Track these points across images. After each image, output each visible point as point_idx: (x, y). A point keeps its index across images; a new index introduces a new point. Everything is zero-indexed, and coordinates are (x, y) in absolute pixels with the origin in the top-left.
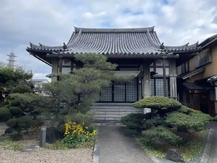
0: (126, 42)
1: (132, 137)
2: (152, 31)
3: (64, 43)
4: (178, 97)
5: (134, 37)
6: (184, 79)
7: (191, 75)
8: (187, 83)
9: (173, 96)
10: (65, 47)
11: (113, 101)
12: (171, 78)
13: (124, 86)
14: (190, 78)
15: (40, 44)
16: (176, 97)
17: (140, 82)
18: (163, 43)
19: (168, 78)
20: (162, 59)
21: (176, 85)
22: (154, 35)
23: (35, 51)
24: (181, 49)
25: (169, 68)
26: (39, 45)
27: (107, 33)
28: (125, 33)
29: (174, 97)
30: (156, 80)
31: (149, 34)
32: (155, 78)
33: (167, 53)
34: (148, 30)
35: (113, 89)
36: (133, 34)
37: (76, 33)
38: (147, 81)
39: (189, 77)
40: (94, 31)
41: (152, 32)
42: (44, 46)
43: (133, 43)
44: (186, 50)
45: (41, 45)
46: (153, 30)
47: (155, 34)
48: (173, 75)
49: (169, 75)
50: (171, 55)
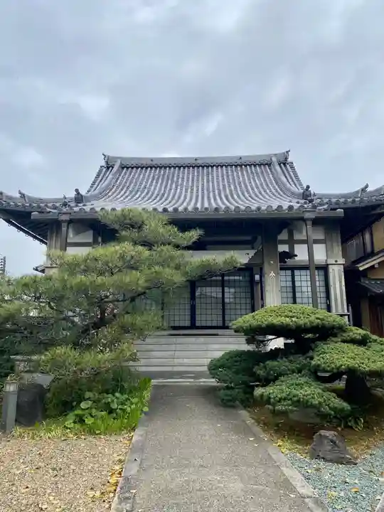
0: (224, 186)
1: (233, 407)
2: (284, 162)
3: (77, 190)
4: (350, 313)
5: (243, 175)
6: (361, 269)
7: (378, 261)
8: (370, 279)
9: (337, 310)
10: (79, 199)
11: (193, 326)
12: (331, 268)
13: (219, 289)
14: (376, 266)
15: (20, 193)
16: (346, 312)
17: (257, 277)
18: (308, 187)
19: (324, 269)
20: (303, 220)
21: (343, 283)
22: (290, 170)
23: (8, 208)
24: (351, 199)
25: (325, 243)
26: (18, 195)
27: (180, 167)
28: (222, 167)
29: (341, 312)
30: (297, 272)
31: (278, 168)
32: (293, 269)
33: (314, 207)
34: (274, 159)
35: (193, 297)
36: (239, 169)
37: (108, 168)
38: (272, 274)
39: (374, 265)
40: (149, 163)
41: (284, 164)
42: (29, 197)
43: (240, 187)
44: (362, 201)
45: (23, 196)
46: (286, 159)
47: (292, 167)
48: (336, 261)
49: (326, 260)
50: (325, 210)
